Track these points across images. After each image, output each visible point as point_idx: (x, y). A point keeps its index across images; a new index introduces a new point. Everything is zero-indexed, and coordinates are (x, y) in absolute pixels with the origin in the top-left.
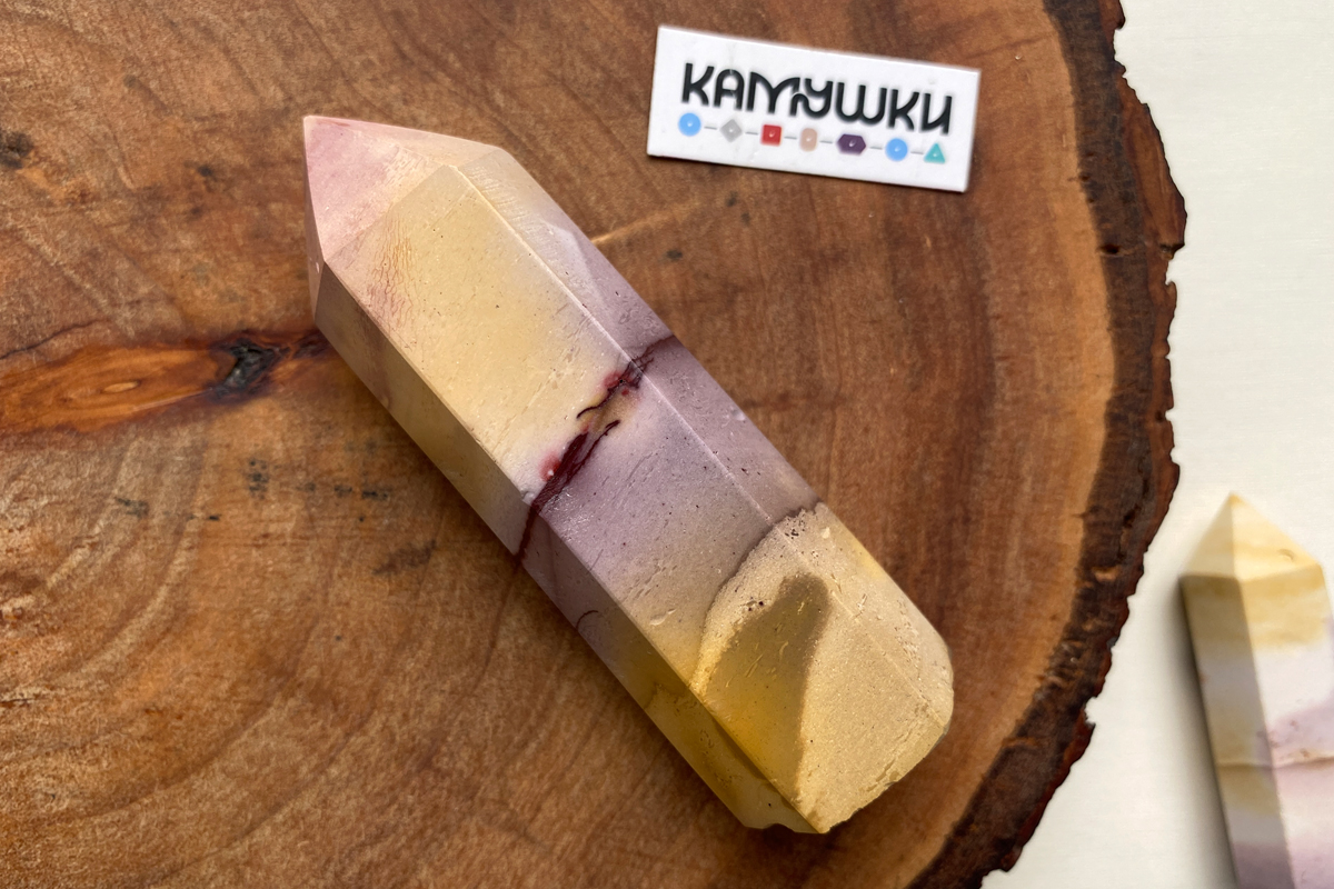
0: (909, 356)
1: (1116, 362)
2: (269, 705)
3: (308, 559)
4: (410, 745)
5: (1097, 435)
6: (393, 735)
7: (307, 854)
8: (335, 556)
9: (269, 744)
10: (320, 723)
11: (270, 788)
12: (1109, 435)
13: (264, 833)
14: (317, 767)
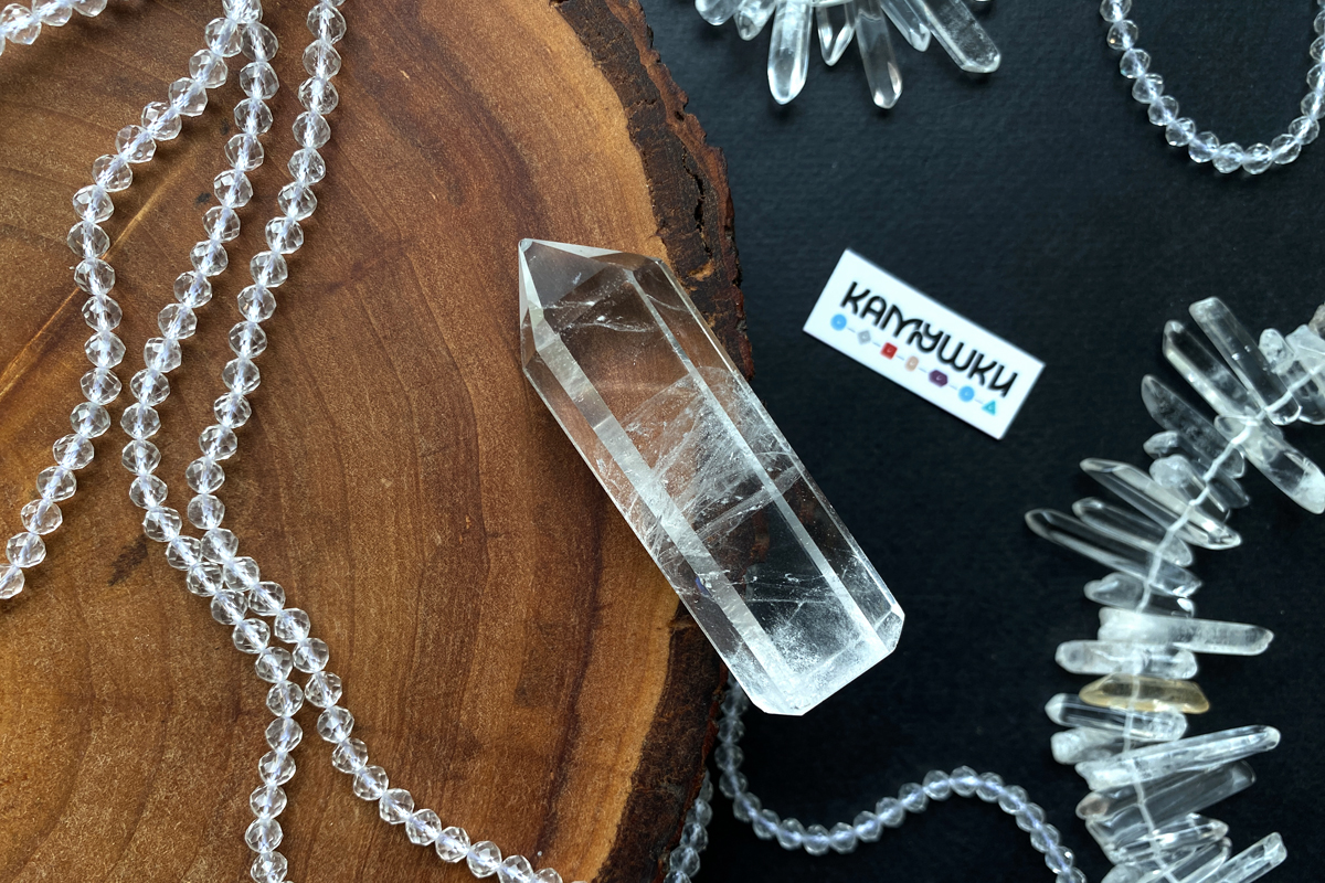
0: (441, 177)
1: (616, 90)
2: (89, 731)
3: (54, 601)
4: (217, 703)
5: (632, 159)
6: (197, 702)
7: (185, 831)
8: (73, 587)
9: (106, 762)
10: (137, 724)
11: (126, 795)
12: (644, 154)
13: (143, 833)
14: (154, 760)
